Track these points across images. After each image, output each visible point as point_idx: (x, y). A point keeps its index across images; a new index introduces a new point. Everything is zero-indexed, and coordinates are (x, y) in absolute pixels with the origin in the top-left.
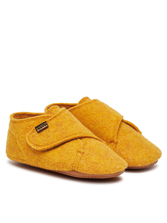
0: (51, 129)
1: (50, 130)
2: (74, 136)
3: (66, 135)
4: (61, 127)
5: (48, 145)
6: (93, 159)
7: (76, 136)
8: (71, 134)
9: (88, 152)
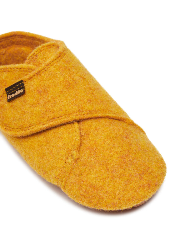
0: (29, 98)
1: (27, 99)
2: (66, 119)
3: (51, 115)
4: (46, 97)
5: (23, 130)
6: (93, 176)
7: (69, 118)
8: (61, 113)
9: (86, 157)
